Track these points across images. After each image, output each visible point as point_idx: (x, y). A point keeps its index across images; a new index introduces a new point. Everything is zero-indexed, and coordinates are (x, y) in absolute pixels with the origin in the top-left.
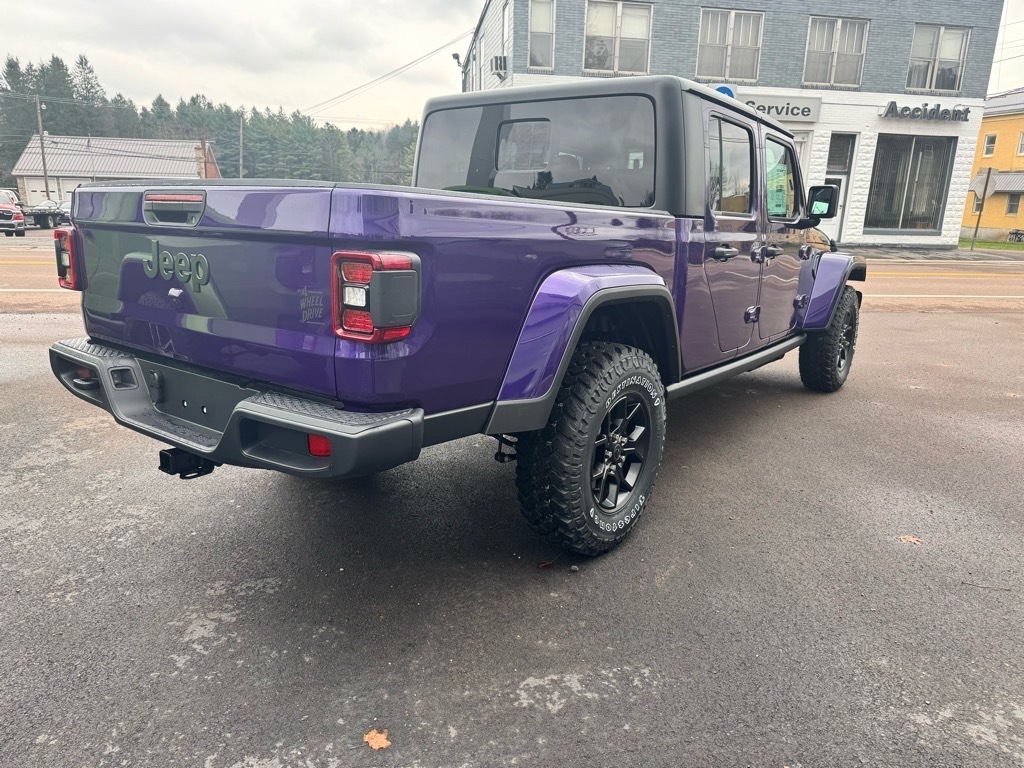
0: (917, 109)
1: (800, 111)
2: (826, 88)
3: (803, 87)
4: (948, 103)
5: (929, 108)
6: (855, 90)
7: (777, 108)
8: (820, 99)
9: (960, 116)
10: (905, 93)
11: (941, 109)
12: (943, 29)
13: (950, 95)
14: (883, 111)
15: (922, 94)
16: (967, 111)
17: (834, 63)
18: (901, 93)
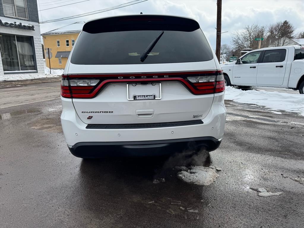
0: (12, 24)
4: (25, 23)
5: (17, 24)
9: (31, 28)
11: (22, 24)
15: (13, 18)
16: (33, 27)
18: (3, 16)
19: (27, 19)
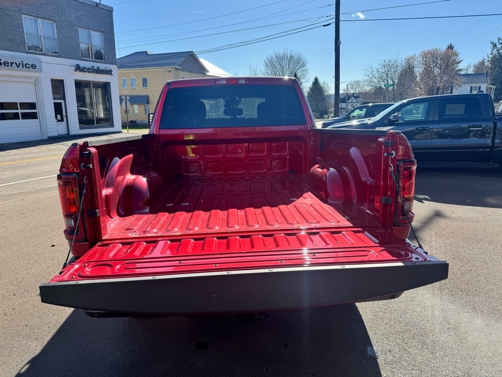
0: (89, 69)
1: (30, 66)
2: (42, 55)
3: (27, 53)
4: (102, 66)
5: (95, 68)
6: (57, 57)
7: (16, 63)
8: (40, 60)
9: (109, 72)
10: (82, 60)
11: (100, 69)
12: (91, 31)
13: (102, 63)
14: (73, 68)
15: (90, 61)
16: (111, 71)
17: (43, 42)
18: (79, 60)
19: (103, 61)
